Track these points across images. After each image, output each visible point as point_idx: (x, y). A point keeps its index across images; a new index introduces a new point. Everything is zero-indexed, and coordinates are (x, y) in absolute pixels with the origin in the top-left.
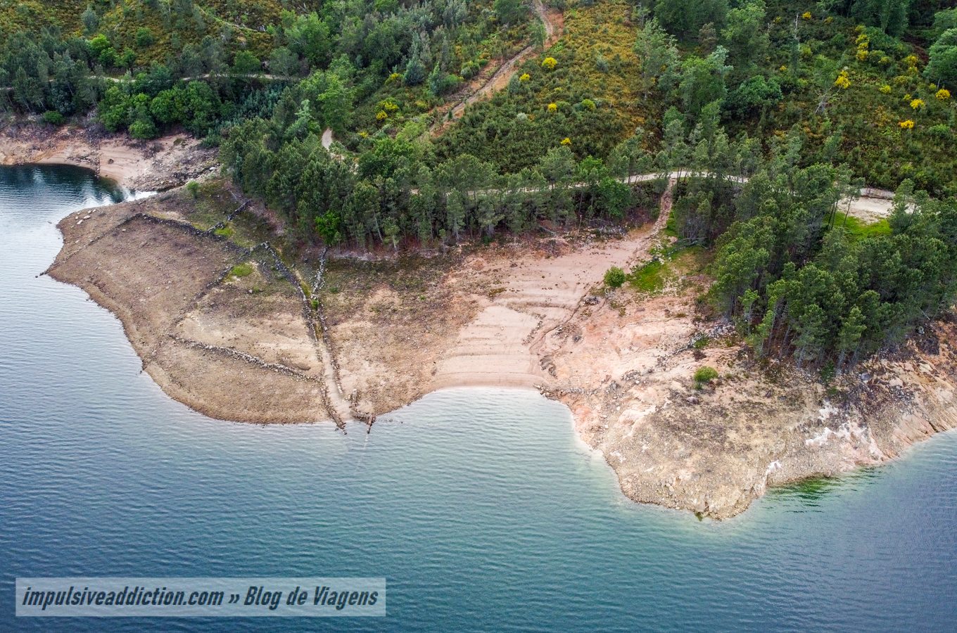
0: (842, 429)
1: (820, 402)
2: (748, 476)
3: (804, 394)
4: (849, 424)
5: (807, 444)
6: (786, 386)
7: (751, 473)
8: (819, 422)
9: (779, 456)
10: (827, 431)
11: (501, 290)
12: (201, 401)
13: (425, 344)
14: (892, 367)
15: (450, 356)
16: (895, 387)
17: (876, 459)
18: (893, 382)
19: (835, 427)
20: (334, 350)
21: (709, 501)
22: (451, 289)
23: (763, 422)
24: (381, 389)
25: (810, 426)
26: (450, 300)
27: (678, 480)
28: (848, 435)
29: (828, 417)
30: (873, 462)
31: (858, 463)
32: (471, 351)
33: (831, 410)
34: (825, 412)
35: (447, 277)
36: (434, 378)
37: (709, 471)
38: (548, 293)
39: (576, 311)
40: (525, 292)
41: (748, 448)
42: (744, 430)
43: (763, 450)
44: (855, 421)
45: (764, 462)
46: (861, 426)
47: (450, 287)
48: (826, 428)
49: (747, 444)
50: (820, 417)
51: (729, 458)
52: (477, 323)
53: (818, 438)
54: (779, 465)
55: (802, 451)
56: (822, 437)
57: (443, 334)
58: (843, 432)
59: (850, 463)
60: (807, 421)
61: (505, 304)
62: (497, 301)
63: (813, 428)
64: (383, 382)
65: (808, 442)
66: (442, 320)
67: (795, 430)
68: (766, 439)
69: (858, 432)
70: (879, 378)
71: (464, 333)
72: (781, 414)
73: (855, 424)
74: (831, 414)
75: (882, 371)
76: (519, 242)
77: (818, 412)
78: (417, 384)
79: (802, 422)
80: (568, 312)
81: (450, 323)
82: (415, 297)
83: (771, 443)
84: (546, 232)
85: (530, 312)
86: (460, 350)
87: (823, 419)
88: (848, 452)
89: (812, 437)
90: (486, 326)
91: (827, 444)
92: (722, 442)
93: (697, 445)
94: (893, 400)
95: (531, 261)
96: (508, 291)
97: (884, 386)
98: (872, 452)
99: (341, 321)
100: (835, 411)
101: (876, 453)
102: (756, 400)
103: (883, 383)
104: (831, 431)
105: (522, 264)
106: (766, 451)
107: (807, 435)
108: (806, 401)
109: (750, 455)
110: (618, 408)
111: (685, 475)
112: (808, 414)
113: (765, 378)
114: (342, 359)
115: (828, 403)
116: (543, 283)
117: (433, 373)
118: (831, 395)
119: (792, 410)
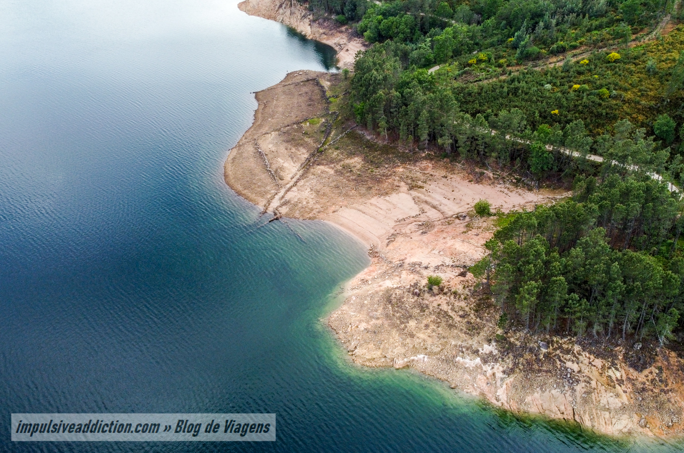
0: (489, 366)
1: (491, 340)
2: (395, 351)
3: (485, 329)
4: (497, 366)
5: (457, 359)
6: (480, 317)
7: (399, 350)
8: (477, 351)
9: (430, 354)
10: (478, 360)
11: (421, 187)
12: (230, 173)
13: (347, 195)
14: (579, 354)
15: (353, 208)
16: (566, 369)
17: (498, 400)
18: (569, 364)
19: (485, 361)
20: (303, 176)
21: (357, 347)
22: (394, 174)
23: (439, 329)
24: (300, 205)
25: (467, 349)
26: (387, 179)
27: (357, 327)
28: (489, 372)
29: (488, 352)
30: (494, 401)
31: (483, 394)
32: (365, 211)
33: (493, 350)
34: (487, 348)
35: (399, 166)
36: (331, 214)
37: (375, 332)
38: (445, 201)
39: (447, 218)
40: (432, 195)
41: (412, 336)
42: (423, 325)
43: (420, 343)
44: (503, 367)
45: (415, 351)
46: (504, 372)
47: (394, 172)
48: (479, 359)
49: (414, 333)
50: (480, 349)
51: (395, 333)
52: (387, 198)
53: (467, 360)
54: (426, 359)
55: (449, 361)
56: (472, 362)
57: (362, 195)
58: (487, 368)
59: (476, 390)
60: (468, 346)
61: (413, 196)
62: (412, 192)
63: (469, 352)
64: (305, 203)
65: (458, 359)
66: (369, 187)
67: (456, 346)
68: (428, 338)
69: (499, 375)
70: (561, 355)
71: (374, 200)
72: (456, 331)
73: (501, 369)
74: (492, 352)
75: (568, 352)
76: (463, 164)
77: (483, 345)
78: (319, 212)
79: (464, 344)
80: (441, 216)
81: (373, 191)
82: (369, 169)
83: (429, 341)
84: (486, 166)
85: (421, 206)
86: (361, 207)
87: (481, 351)
88: (480, 382)
89: (463, 357)
90: (389, 202)
91: (471, 368)
92: (402, 323)
93: (387, 316)
94: (556, 375)
95: (458, 179)
96: (424, 190)
97: (558, 363)
98: (498, 394)
99: (323, 164)
100: (495, 352)
101: (500, 397)
102: (451, 313)
103: (560, 360)
104: (480, 362)
105: (451, 178)
106: (422, 344)
107: (461, 353)
108: (481, 334)
109: (408, 340)
110: (387, 277)
111: (363, 326)
112: (474, 342)
113: (474, 306)
114: (301, 183)
115: (494, 344)
116: (449, 195)
117: (334, 212)
118: (502, 341)
119: (465, 333)
